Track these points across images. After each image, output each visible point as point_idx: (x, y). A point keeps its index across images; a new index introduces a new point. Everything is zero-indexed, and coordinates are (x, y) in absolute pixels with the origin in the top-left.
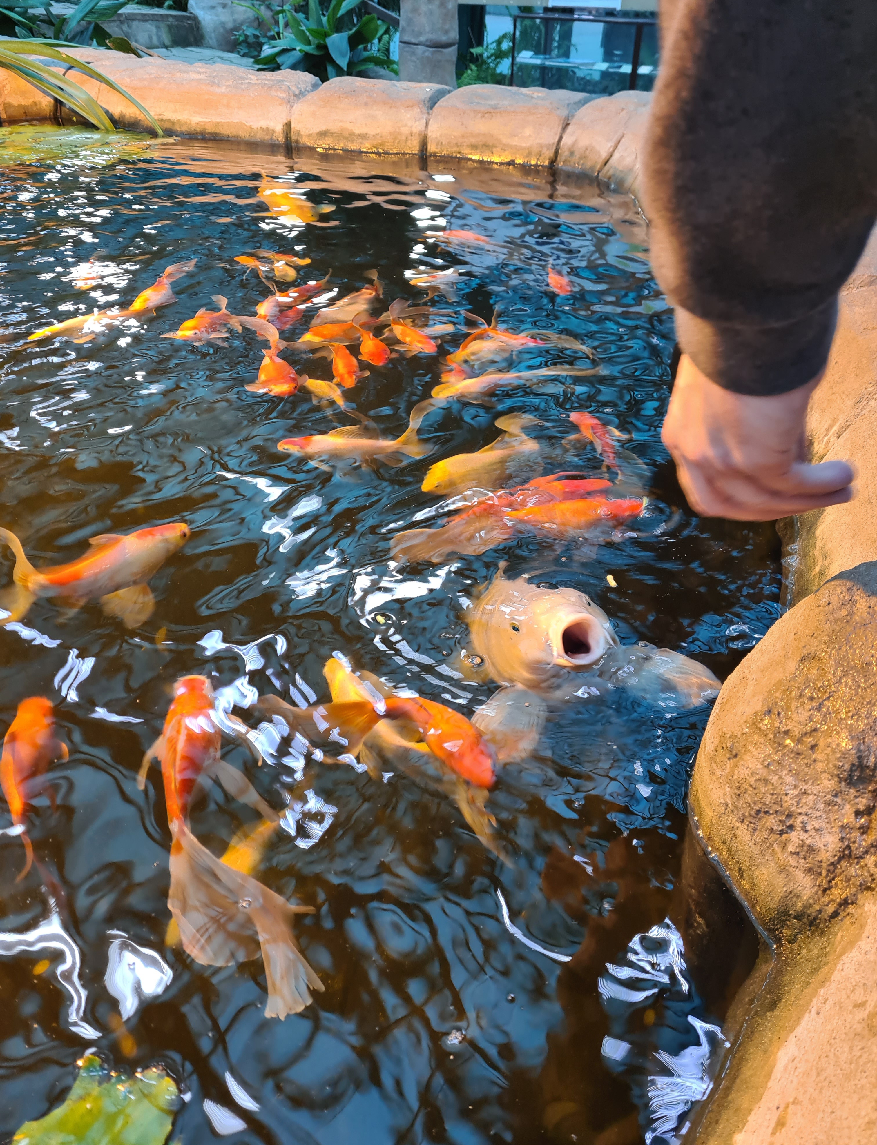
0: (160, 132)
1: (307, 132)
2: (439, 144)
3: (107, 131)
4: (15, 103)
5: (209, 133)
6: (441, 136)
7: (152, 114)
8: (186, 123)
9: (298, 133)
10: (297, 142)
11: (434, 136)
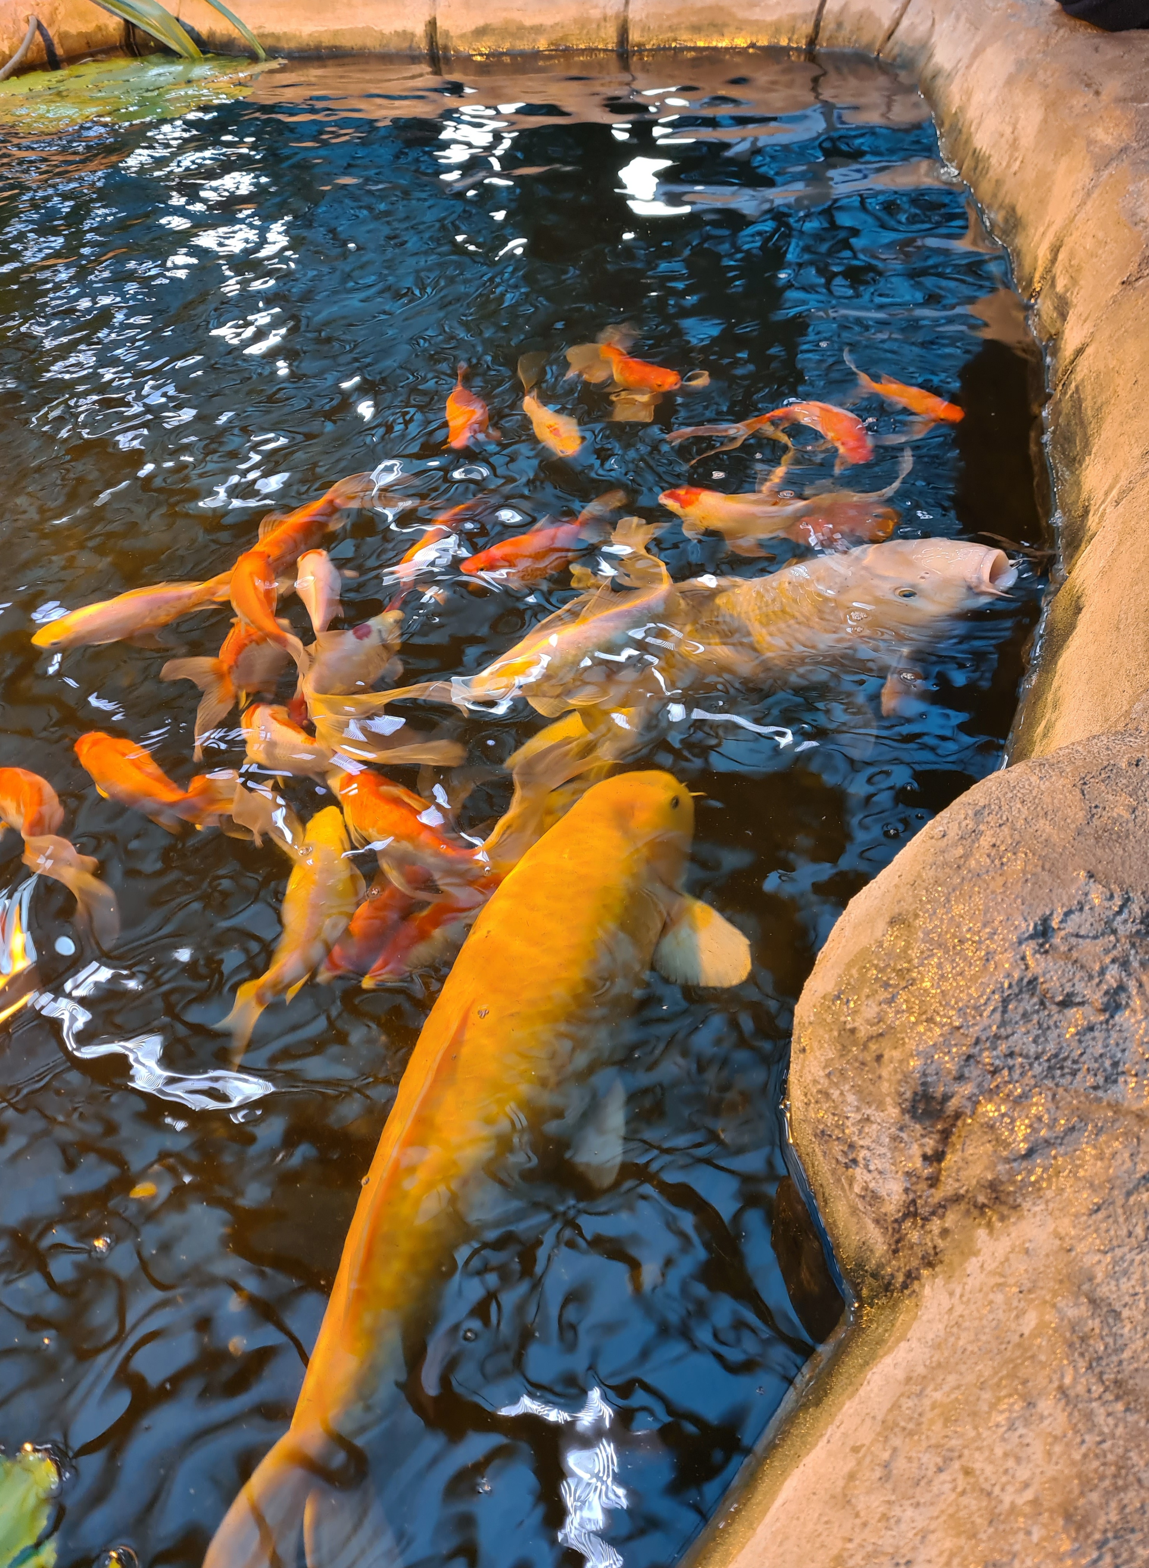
0: (262, 53)
1: (459, 32)
2: (645, 29)
3: (193, 60)
4: (73, 31)
5: (327, 48)
6: (647, 17)
7: (249, 27)
8: (295, 36)
9: (447, 33)
10: (446, 48)
11: (638, 18)
